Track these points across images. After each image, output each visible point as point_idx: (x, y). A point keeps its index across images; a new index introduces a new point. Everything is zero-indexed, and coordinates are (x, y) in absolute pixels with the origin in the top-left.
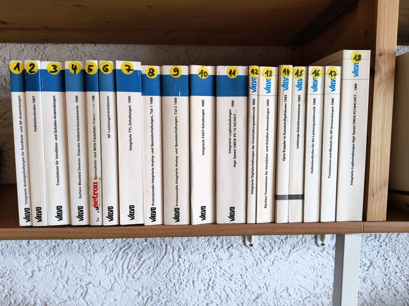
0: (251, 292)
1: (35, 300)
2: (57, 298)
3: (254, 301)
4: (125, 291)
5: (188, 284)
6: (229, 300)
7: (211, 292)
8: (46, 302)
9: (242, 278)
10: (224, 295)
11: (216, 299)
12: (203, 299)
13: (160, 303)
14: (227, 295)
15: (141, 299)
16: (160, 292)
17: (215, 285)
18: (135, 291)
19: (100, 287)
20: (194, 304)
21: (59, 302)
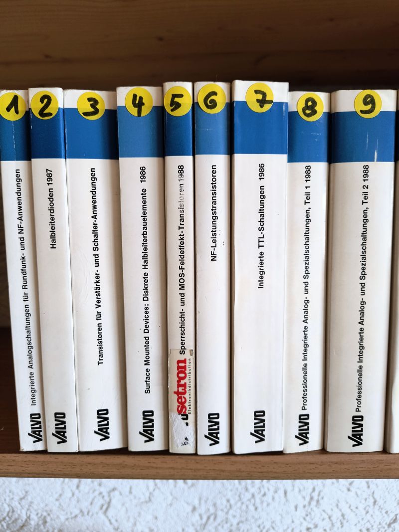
0: (384, 512)
1: (28, 513)
2: (62, 512)
3: (389, 525)
4: (171, 505)
5: (276, 496)
6: (345, 522)
7: (315, 509)
8: (45, 517)
9: (369, 487)
10: (336, 515)
11: (323, 520)
12: (302, 520)
13: (229, 525)
14: (343, 515)
15: (197, 517)
16: (228, 507)
17: (322, 498)
18: (188, 503)
19: (132, 497)
20: (285, 527)
21: (66, 517)
